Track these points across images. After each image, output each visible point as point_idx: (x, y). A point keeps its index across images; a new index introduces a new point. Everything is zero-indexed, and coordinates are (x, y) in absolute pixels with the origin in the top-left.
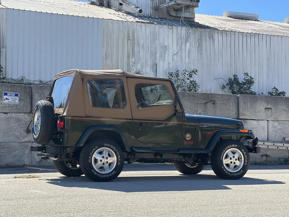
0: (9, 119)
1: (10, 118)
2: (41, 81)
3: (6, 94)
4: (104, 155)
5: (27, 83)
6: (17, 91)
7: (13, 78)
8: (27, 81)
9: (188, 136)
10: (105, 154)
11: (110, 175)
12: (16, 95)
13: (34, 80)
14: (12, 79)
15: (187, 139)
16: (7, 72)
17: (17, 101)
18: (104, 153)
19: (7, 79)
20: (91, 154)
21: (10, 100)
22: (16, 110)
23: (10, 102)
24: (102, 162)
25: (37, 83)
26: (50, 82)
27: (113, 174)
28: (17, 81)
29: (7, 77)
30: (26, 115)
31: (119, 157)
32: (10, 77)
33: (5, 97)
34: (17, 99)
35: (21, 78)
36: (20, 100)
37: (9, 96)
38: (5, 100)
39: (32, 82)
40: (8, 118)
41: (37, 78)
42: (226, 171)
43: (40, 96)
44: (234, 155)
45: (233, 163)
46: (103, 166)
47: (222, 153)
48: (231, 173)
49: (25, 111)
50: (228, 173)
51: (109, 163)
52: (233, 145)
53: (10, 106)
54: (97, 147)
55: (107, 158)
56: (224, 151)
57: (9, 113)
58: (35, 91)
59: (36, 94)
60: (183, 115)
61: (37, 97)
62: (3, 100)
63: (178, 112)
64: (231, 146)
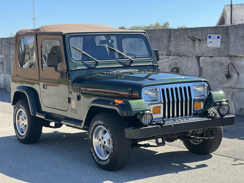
0: (214, 63)
1: (214, 62)
3: (210, 37)
6: (220, 33)
9: (73, 103)
12: (218, 37)
15: (73, 106)
22: (219, 53)
23: (213, 45)
30: (227, 59)
33: (209, 40)
34: (218, 42)
37: (212, 39)
38: (209, 43)
40: (213, 62)
42: (94, 156)
43: (235, 37)
44: (103, 136)
45: (102, 146)
46: (22, 127)
47: (91, 131)
48: (100, 160)
49: (226, 54)
50: (96, 159)
51: (24, 125)
52: (100, 121)
53: (214, 49)
54: (17, 108)
55: (23, 120)
56: (92, 128)
57: (213, 57)
58: (230, 31)
59: (231, 35)
60: (68, 77)
61: (232, 38)
62: (208, 43)
63: (62, 73)
64: (98, 122)
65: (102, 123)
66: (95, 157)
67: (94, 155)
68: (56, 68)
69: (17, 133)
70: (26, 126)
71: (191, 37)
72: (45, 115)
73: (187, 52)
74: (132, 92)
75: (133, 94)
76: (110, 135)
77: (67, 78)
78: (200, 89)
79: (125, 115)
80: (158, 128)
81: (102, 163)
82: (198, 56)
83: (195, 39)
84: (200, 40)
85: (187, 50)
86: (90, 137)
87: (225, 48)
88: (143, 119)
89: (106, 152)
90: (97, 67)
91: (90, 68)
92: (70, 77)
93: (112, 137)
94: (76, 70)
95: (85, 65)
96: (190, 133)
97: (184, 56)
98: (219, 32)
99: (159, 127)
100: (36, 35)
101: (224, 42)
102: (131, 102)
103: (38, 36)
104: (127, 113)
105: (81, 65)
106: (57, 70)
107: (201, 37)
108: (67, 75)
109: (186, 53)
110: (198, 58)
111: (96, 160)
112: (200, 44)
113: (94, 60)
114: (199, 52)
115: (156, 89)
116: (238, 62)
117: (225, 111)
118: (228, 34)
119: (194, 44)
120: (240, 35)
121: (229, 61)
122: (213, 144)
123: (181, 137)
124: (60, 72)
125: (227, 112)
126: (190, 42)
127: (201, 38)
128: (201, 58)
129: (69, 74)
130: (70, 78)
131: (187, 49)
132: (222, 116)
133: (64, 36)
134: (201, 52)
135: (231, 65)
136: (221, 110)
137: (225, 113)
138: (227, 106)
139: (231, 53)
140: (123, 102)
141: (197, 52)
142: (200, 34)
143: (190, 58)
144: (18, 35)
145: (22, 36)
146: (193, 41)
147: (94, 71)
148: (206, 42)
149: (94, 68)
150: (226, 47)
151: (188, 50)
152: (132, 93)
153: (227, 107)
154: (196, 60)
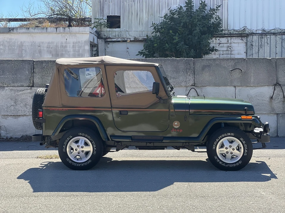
2: (264, 30)
4: (79, 144)
5: (249, 33)
7: (236, 29)
8: (250, 31)
9: (176, 124)
10: (81, 144)
11: (86, 164)
13: (256, 29)
14: (234, 30)
15: (175, 127)
16: (229, 24)
18: (80, 142)
19: (229, 30)
20: (65, 143)
24: (77, 151)
25: (260, 32)
26: (273, 31)
27: (88, 163)
28: (239, 32)
29: (229, 28)
31: (95, 146)
32: (231, 28)
35: (243, 29)
39: (254, 32)
41: (260, 27)
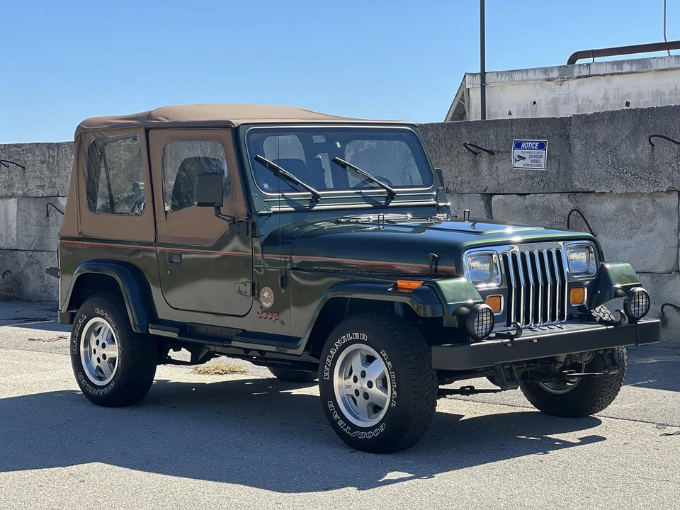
0: (530, 209)
1: (531, 207)
3: (518, 146)
4: (99, 337)
6: (544, 135)
9: (266, 295)
10: (103, 337)
11: (107, 390)
12: (541, 146)
15: (265, 304)
17: (542, 161)
18: (102, 332)
20: (76, 333)
21: (528, 161)
22: (542, 185)
23: (527, 165)
24: (97, 356)
27: (110, 388)
30: (565, 199)
31: (119, 345)
33: (517, 152)
34: (541, 157)
36: (549, 157)
37: (524, 149)
38: (516, 160)
40: (527, 207)
42: (339, 420)
43: (586, 143)
44: (364, 369)
45: (361, 394)
46: (99, 365)
47: (328, 359)
48: (355, 428)
49: (562, 187)
50: (345, 427)
51: (107, 359)
52: (357, 334)
53: (529, 176)
54: (85, 317)
55: (104, 346)
56: (332, 352)
57: (529, 194)
58: (574, 131)
59: (576, 140)
60: (250, 230)
61: (578, 147)
62: (513, 161)
63: (233, 221)
64: (351, 335)
65: (364, 337)
66: (341, 423)
67: (336, 417)
68: (218, 209)
69: (84, 381)
70: (113, 361)
71: (470, 145)
72: (177, 330)
73: (456, 182)
74: (436, 261)
75: (438, 267)
76: (389, 364)
77: (250, 233)
78: (581, 257)
79: (429, 315)
80: (505, 344)
81: (362, 436)
82: (487, 192)
83: (478, 150)
84: (491, 153)
85: (457, 177)
86: (327, 374)
87: (558, 173)
88: (476, 324)
89: (371, 409)
90: (315, 208)
91: (300, 210)
92: (255, 230)
93: (394, 369)
94: (269, 215)
95: (289, 201)
96: (561, 363)
97: (450, 192)
98: (542, 133)
99: (508, 342)
100: (147, 131)
101: (555, 156)
102: (443, 284)
103: (151, 132)
104: (433, 311)
105: (279, 203)
106: (220, 214)
107: (494, 146)
108: (250, 227)
109: (455, 186)
110: (488, 197)
111: (345, 430)
112: (491, 162)
113: (309, 190)
114: (489, 183)
115: (491, 255)
116: (592, 206)
117: (640, 308)
118: (568, 137)
119: (476, 164)
120: (600, 141)
121: (569, 203)
122: (605, 390)
123: (529, 374)
124: (229, 219)
125: (644, 311)
126: (466, 159)
127: (494, 148)
128: (495, 198)
129: (253, 224)
130: (255, 234)
131: (457, 174)
132: (633, 320)
133: (236, 131)
134: (496, 183)
135: (575, 212)
136: (632, 306)
137: (640, 312)
138: (644, 296)
139: (575, 184)
140: (423, 285)
141: (485, 185)
142: (493, 138)
143: (466, 198)
144: (85, 132)
145: (96, 133)
146: (474, 155)
147: (309, 218)
148: (510, 157)
149: (310, 211)
150: (562, 169)
151: (459, 179)
152: (436, 264)
153: (644, 300)
154: (482, 203)
